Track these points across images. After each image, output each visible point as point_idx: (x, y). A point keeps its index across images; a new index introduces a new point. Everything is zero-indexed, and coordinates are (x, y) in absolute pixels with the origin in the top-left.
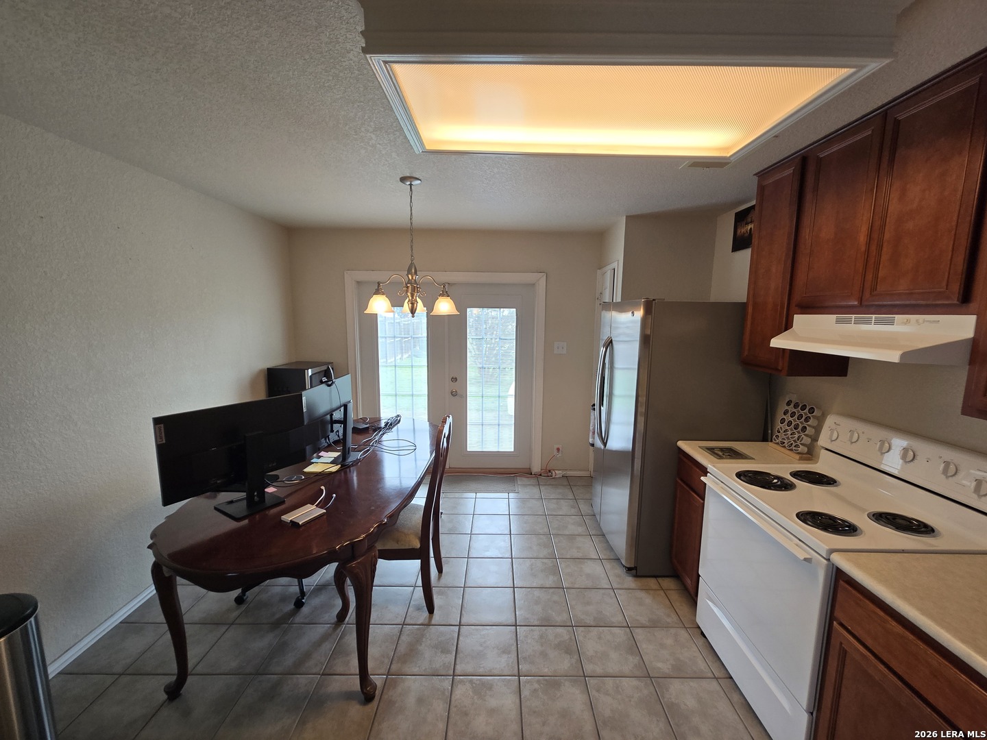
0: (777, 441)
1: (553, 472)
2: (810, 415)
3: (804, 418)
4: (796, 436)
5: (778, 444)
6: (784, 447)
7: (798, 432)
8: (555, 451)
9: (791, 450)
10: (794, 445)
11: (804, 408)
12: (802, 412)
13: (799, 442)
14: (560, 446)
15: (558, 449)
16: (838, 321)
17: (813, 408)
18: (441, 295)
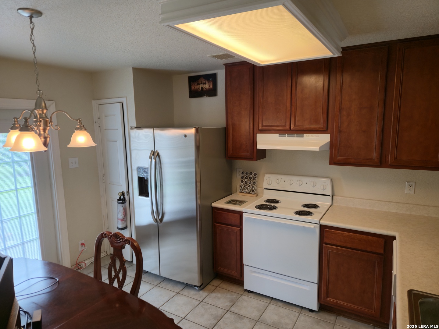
0: (242, 191)
1: (83, 264)
2: (255, 176)
3: (252, 178)
4: (251, 187)
5: (243, 192)
6: (247, 193)
7: (252, 185)
8: (80, 246)
9: (251, 193)
10: (251, 191)
11: (251, 174)
12: (251, 176)
13: (253, 189)
14: (83, 242)
15: (83, 244)
16: (280, 136)
17: (255, 173)
18: (77, 129)
